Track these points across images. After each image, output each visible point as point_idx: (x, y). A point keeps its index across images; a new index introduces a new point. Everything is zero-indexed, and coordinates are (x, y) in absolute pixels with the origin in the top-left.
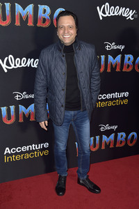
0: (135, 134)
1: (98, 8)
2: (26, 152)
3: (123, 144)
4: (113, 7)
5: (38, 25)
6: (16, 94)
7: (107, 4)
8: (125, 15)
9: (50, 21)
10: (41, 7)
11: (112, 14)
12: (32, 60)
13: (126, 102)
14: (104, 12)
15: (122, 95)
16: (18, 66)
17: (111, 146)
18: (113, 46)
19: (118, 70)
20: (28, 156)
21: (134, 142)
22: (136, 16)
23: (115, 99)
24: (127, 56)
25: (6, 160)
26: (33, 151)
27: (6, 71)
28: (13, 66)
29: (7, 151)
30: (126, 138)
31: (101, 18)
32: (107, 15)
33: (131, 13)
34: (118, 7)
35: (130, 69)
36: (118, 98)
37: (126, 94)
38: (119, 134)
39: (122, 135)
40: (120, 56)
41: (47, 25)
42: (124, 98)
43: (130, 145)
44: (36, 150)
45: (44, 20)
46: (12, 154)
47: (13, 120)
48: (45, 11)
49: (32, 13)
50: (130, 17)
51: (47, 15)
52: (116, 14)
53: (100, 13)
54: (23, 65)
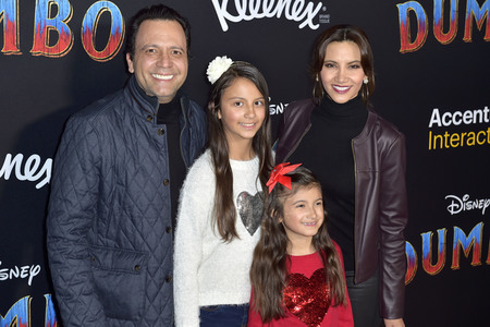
5: (35, 51)
8: (294, 17)
9: (71, 39)
11: (255, 14)
12: (20, 157)
14: (232, 9)
22: (326, 19)
31: (225, 27)
32: (242, 16)
33: (311, 12)
41: (63, 49)
45: (54, 37)
48: (54, 10)
49: (15, 15)
50: (309, 22)
51: (62, 22)
52: (267, 13)
53: (222, 13)
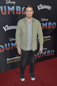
0: (53, 50)
1: (38, 6)
2: (15, 59)
3: (49, 54)
4: (43, 6)
5: (16, 14)
6: (10, 39)
7: (41, 4)
8: (48, 8)
10: (17, 7)
11: (43, 8)
13: (49, 39)
15: (48, 37)
16: (10, 29)
17: (45, 56)
18: (44, 20)
19: (46, 28)
20: (15, 61)
21: (53, 54)
22: (52, 8)
23: (46, 39)
24: (49, 23)
25: (8, 63)
26: (17, 59)
27: (6, 31)
28: (8, 29)
29: (8, 59)
30: (50, 52)
31: (39, 10)
32: (41, 8)
33: (50, 8)
34: (45, 5)
35: (51, 27)
36: (47, 38)
37: (50, 37)
38: (48, 51)
39: (49, 51)
40: (47, 23)
41: (20, 13)
42: (49, 38)
43: (52, 55)
44: (18, 59)
46: (10, 61)
47: (9, 48)
48: (19, 8)
49: (14, 9)
50: (49, 9)
52: (44, 8)
54: (12, 28)
